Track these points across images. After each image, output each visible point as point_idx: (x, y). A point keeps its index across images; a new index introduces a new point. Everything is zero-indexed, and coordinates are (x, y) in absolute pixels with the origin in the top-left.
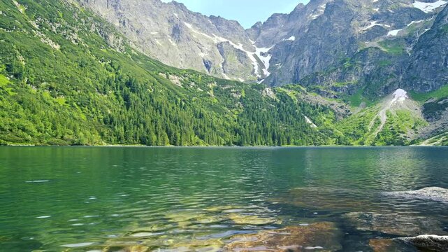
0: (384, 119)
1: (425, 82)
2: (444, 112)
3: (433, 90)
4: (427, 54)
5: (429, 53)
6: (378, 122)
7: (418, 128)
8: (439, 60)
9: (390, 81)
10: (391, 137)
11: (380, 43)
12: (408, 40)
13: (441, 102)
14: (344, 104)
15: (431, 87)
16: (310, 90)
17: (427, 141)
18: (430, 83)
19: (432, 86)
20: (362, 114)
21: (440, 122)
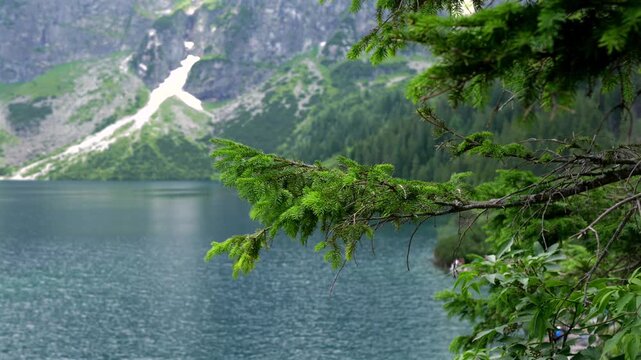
1: (8, 66)
2: (43, 123)
3: (22, 81)
4: (12, 18)
5: (17, 16)
8: (33, 31)
13: (38, 105)
15: (18, 76)
17: (23, 170)
18: (17, 69)
19: (21, 75)
21: (39, 138)
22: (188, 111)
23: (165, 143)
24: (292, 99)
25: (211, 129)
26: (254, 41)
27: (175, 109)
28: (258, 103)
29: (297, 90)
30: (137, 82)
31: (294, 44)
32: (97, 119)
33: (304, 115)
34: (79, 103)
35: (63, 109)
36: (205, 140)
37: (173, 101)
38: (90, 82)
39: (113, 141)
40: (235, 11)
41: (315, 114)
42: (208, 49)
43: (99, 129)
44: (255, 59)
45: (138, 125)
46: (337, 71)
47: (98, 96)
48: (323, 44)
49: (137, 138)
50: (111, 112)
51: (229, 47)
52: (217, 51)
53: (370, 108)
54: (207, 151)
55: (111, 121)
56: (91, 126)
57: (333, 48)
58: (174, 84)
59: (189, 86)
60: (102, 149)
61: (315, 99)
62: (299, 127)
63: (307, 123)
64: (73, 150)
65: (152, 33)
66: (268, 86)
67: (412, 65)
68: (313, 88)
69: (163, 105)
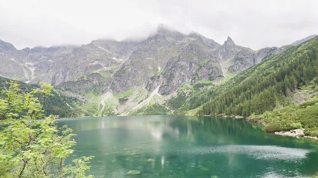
0: (104, 104)
1: (118, 90)
2: (126, 102)
5: (120, 79)
6: (101, 106)
7: (118, 108)
8: (124, 82)
9: (105, 88)
10: (108, 112)
11: (100, 72)
12: (111, 72)
13: (125, 98)
14: (84, 97)
16: (67, 90)
17: (123, 113)
18: (120, 90)
19: (121, 92)
20: (93, 102)
21: (126, 106)
22: (159, 98)
23: (155, 106)
24: (184, 94)
25: (165, 102)
26: (174, 81)
27: (156, 97)
28: (176, 95)
29: (185, 91)
30: (147, 92)
31: (183, 81)
32: (139, 101)
33: (188, 97)
34: (134, 97)
35: (131, 99)
36: (164, 104)
37: (156, 95)
38: (136, 92)
39: (143, 106)
40: (169, 74)
41: (191, 97)
42: (163, 83)
43: (139, 103)
44: (174, 85)
45: (148, 102)
46: (195, 86)
47: (138, 95)
48: (191, 80)
49: (148, 105)
50: (142, 99)
51: (168, 82)
52: (165, 83)
53: (205, 94)
54: (165, 107)
55: (141, 101)
56: (137, 103)
57: (193, 81)
58: (156, 92)
59: (159, 92)
60: (140, 108)
61: (190, 93)
62: (187, 100)
63: (188, 99)
64: (134, 108)
65: (150, 80)
66: (178, 91)
67: (213, 84)
68: (189, 90)
69: (153, 97)
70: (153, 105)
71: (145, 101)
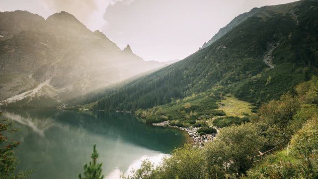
22: (50, 89)
23: (42, 98)
24: (81, 88)
25: (57, 94)
26: (71, 73)
27: (47, 89)
28: (71, 88)
29: (82, 86)
30: (34, 81)
31: (81, 75)
32: (20, 91)
34: (13, 86)
35: (7, 87)
36: (56, 97)
37: (46, 86)
38: (18, 80)
39: (25, 97)
41: (87, 92)
42: (57, 74)
43: (20, 93)
44: (71, 77)
45: (34, 93)
47: (21, 84)
48: (89, 75)
49: (34, 96)
50: (25, 89)
51: (64, 74)
52: (60, 75)
53: (102, 91)
54: (56, 100)
55: (24, 91)
56: (18, 92)
57: (92, 77)
58: (47, 83)
59: (50, 83)
60: (21, 99)
61: (87, 88)
63: (85, 94)
64: (11, 99)
66: (74, 84)
68: (86, 85)
69: (42, 88)
70: (40, 97)
71: (30, 91)
